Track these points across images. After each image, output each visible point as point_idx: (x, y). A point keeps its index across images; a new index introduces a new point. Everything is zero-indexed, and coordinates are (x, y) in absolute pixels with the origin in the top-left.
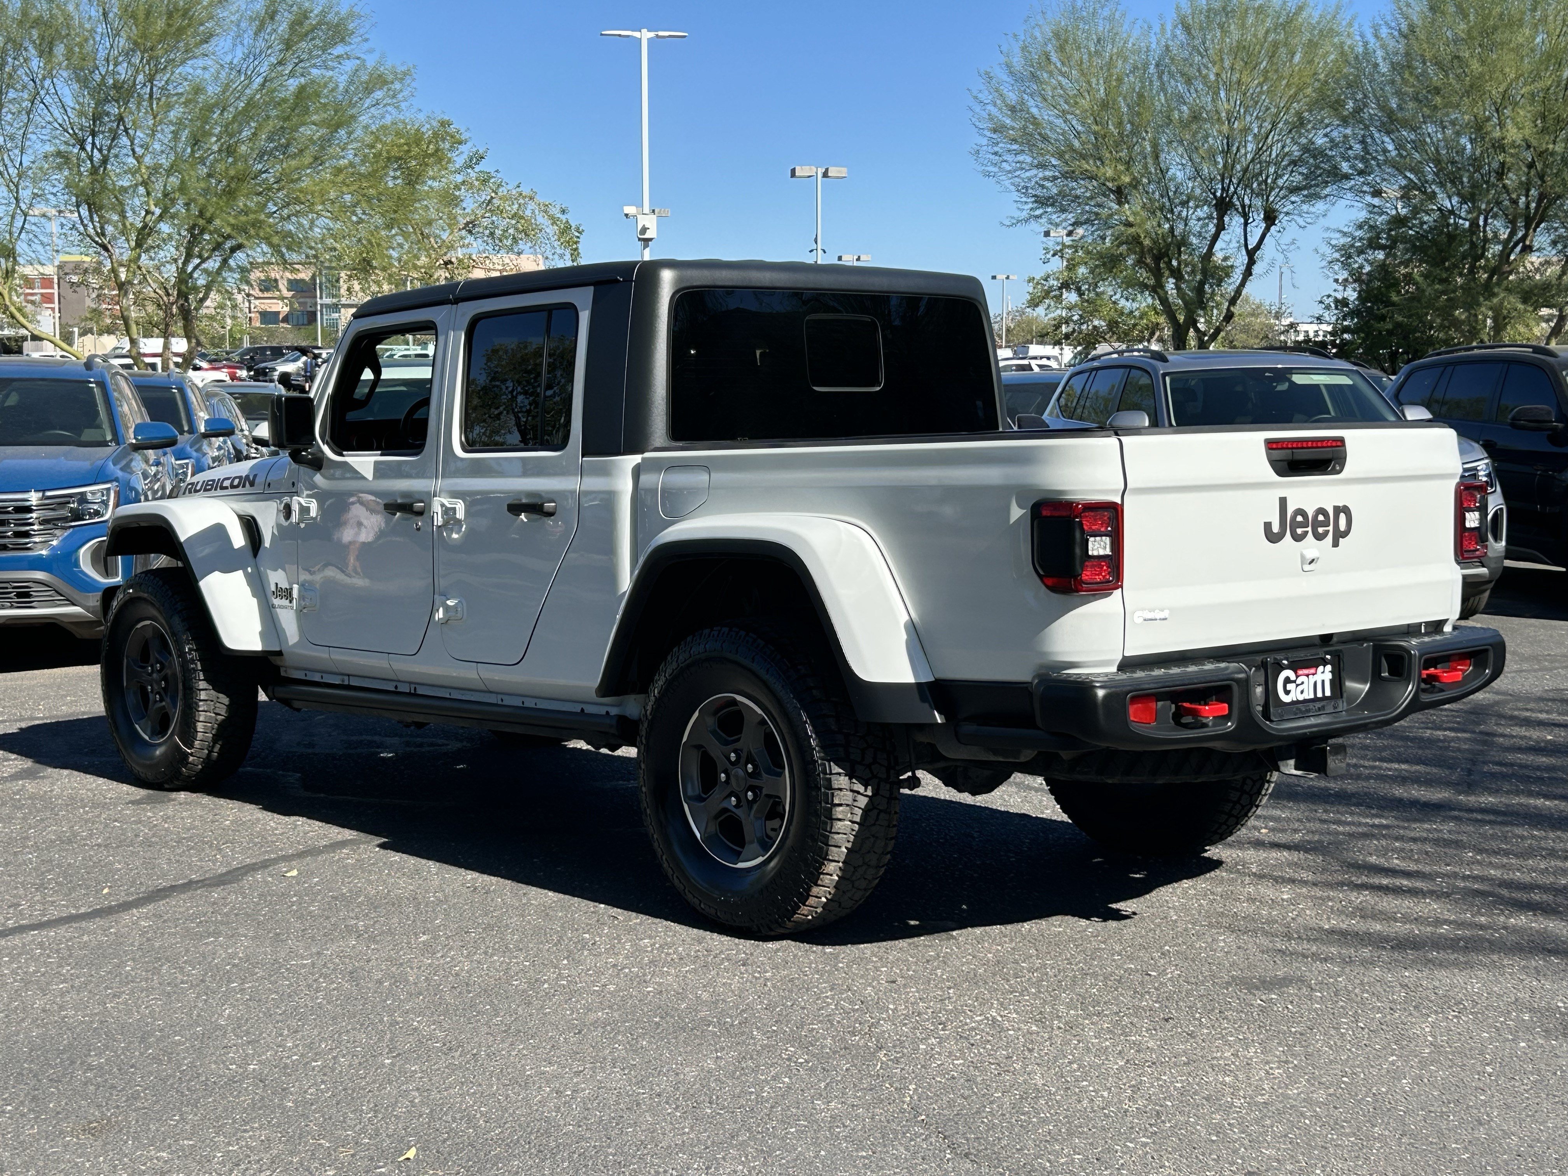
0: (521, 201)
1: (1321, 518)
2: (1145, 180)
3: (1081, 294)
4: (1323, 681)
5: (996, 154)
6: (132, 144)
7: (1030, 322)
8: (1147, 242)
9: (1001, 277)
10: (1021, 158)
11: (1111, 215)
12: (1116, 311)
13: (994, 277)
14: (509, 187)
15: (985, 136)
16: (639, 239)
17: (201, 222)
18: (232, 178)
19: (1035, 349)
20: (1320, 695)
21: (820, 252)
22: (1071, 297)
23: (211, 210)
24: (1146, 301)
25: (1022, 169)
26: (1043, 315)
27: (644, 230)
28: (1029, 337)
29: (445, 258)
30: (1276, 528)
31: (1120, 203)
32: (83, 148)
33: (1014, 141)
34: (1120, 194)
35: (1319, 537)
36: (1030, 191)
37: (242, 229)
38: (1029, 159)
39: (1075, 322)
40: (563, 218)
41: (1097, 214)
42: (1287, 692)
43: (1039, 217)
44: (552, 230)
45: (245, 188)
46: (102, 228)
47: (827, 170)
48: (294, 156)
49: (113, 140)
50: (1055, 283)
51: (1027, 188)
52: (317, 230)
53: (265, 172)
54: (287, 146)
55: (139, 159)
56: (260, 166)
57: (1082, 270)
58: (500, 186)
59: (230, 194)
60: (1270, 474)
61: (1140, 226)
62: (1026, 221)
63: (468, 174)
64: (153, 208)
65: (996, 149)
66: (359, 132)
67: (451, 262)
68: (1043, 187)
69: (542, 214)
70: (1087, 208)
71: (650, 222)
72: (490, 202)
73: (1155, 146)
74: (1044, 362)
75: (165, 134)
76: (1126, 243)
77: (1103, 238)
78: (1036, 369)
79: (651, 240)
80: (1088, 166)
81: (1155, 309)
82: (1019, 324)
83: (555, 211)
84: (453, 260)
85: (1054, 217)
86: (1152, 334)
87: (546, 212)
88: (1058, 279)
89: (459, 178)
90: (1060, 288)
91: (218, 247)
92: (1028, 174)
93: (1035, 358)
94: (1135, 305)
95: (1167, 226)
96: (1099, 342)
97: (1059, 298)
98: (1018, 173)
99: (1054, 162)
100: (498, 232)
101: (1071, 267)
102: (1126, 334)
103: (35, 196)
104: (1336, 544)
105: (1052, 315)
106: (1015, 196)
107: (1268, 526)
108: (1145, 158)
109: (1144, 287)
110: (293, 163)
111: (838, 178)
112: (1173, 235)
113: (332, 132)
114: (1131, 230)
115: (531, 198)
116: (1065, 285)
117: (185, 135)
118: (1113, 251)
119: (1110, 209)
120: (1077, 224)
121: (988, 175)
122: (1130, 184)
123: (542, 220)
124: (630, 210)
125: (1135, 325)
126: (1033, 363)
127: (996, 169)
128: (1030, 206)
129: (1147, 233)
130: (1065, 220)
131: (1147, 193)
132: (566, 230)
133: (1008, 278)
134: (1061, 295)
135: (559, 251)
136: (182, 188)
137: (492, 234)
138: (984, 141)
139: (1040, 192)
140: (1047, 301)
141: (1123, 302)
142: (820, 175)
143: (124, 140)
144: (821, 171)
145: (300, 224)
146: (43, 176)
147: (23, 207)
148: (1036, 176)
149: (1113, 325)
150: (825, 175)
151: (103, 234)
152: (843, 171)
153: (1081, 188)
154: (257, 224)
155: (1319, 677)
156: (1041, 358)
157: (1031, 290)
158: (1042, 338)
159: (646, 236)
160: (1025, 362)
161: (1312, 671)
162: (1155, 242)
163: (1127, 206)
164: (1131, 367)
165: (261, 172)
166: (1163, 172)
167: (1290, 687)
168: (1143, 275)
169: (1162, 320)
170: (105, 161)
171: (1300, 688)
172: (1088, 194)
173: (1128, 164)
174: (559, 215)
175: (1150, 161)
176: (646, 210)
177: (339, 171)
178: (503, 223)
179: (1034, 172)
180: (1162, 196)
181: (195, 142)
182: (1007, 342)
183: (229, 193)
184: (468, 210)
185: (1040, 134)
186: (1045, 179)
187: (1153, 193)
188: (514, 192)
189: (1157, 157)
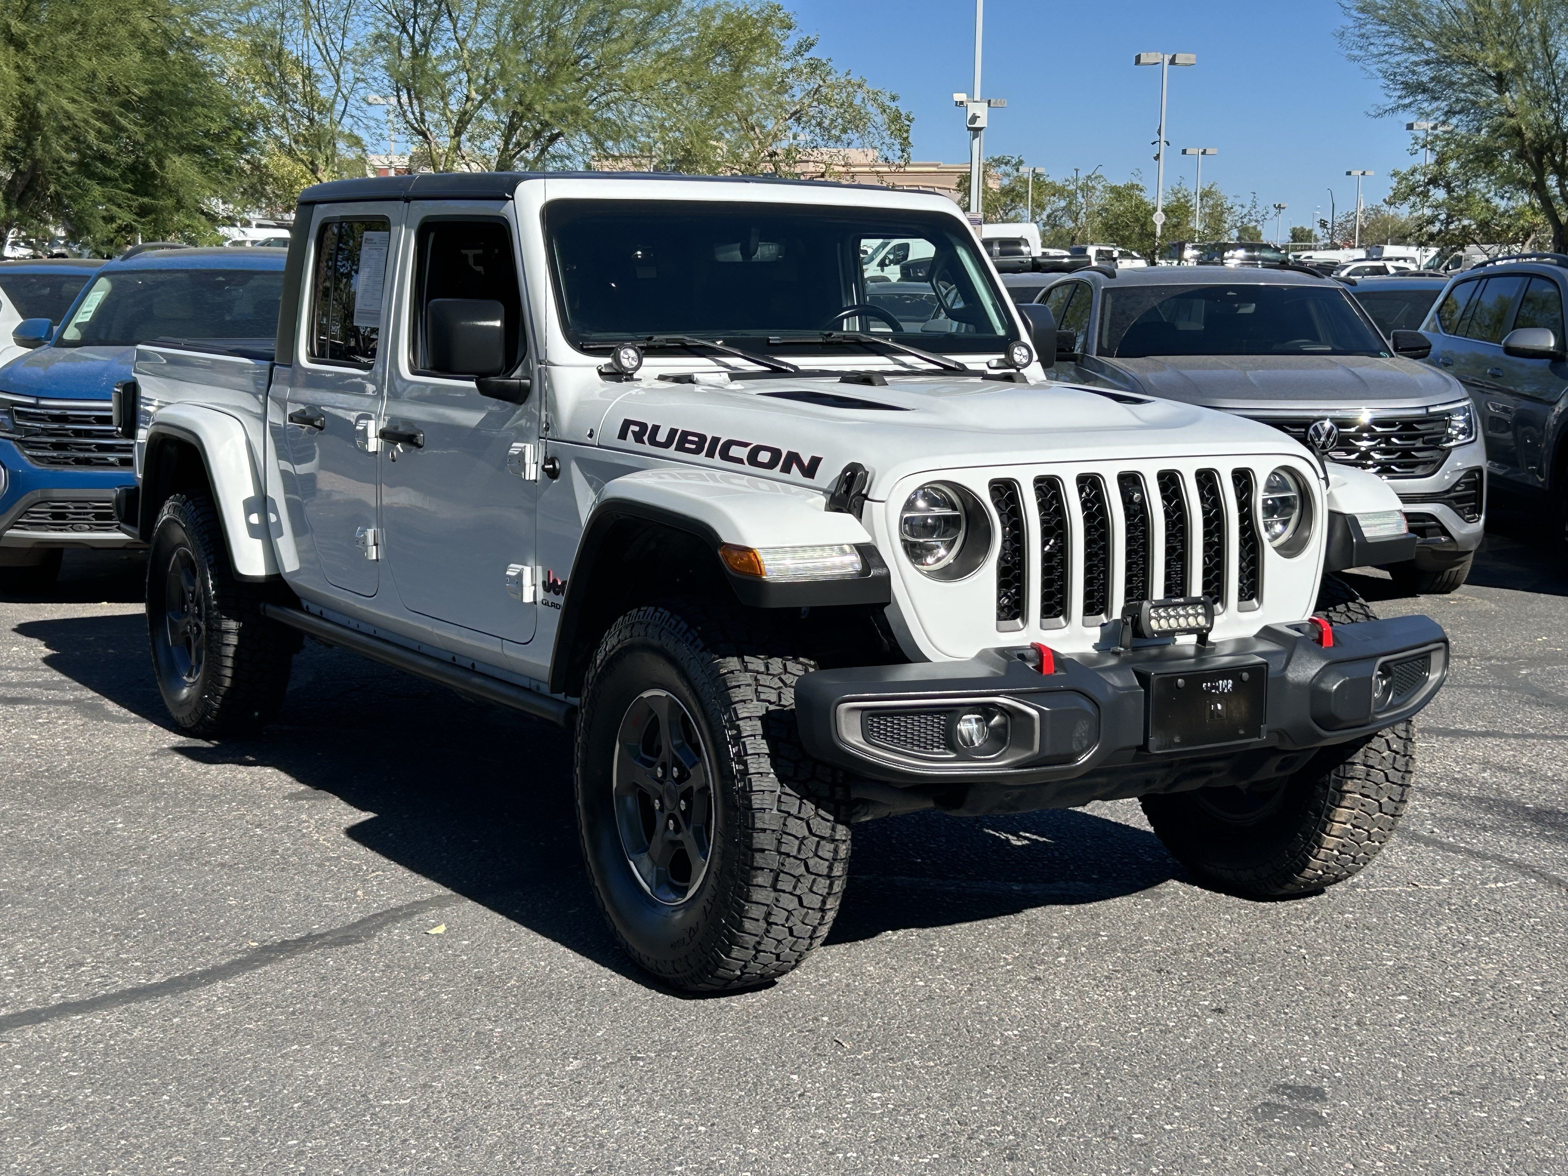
0: (850, 89)
2: (1530, 66)
3: (1450, 190)
5: (1362, 36)
6: (455, 27)
7: (1385, 222)
8: (1529, 135)
9: (1357, 173)
10: (1390, 41)
11: (1490, 105)
12: (1488, 209)
13: (1349, 173)
14: (838, 75)
15: (1352, 16)
16: (969, 129)
17: (520, 109)
18: (552, 63)
19: (1390, 250)
21: (1163, 144)
22: (1439, 194)
23: (530, 96)
24: (1523, 199)
25: (1390, 53)
26: (1403, 213)
27: (974, 118)
28: (1384, 237)
29: (770, 149)
31: (1501, 92)
32: (405, 30)
33: (1384, 21)
34: (1501, 82)
36: (1398, 78)
37: (560, 117)
38: (1399, 43)
39: (1442, 222)
40: (893, 105)
41: (1474, 103)
43: (1406, 106)
44: (880, 119)
45: (564, 74)
46: (422, 114)
47: (1174, 56)
48: (616, 40)
49: (434, 21)
50: (1422, 178)
51: (1395, 73)
52: (637, 118)
53: (587, 57)
54: (608, 30)
55: (462, 43)
56: (580, 51)
57: (1453, 165)
58: (829, 73)
59: (550, 80)
61: (1523, 118)
62: (1393, 110)
63: (796, 61)
64: (474, 94)
65: (1363, 31)
66: (681, 16)
67: (775, 154)
68: (1414, 73)
69: (871, 102)
70: (1462, 95)
71: (980, 110)
72: (817, 90)
73: (1544, 27)
74: (1401, 264)
75: (488, 18)
76: (1505, 135)
77: (1479, 130)
78: (1392, 271)
79: (981, 129)
80: (1467, 49)
81: (1533, 208)
82: (1373, 224)
83: (885, 99)
84: (778, 151)
85: (1425, 105)
86: (1527, 236)
87: (875, 100)
88: (1425, 174)
89: (788, 66)
90: (1428, 184)
91: (537, 135)
92: (1398, 58)
93: (1390, 259)
94: (1512, 203)
95: (1552, 117)
96: (1469, 244)
97: (1425, 195)
98: (1386, 57)
99: (1428, 44)
100: (827, 122)
101: (1441, 161)
102: (1499, 235)
103: (358, 80)
105: (1415, 214)
106: (1383, 82)
108: (1532, 41)
109: (1522, 184)
110: (614, 47)
111: (1186, 65)
112: (1559, 128)
113: (653, 16)
114: (1512, 121)
115: (860, 86)
116: (1434, 181)
117: (508, 19)
118: (1491, 143)
119: (1488, 96)
120: (1450, 113)
121: (1355, 59)
122: (1513, 71)
123: (872, 109)
124: (959, 97)
125: (1509, 227)
126: (1389, 265)
127: (1362, 53)
128: (1398, 93)
129: (1529, 125)
130: (1438, 109)
131: (1532, 80)
132: (896, 118)
133: (1364, 174)
134: (1428, 191)
135: (887, 140)
136: (502, 74)
137: (819, 124)
138: (1350, 23)
139: (1411, 79)
140: (1412, 198)
141: (1496, 201)
142: (1167, 62)
143: (446, 23)
144: (1168, 58)
145: (620, 112)
146: (367, 59)
147: (345, 91)
148: (1406, 61)
149: (1484, 225)
150: (1172, 62)
151: (423, 121)
152: (1192, 58)
153: (1458, 74)
154: (576, 112)
156: (1398, 259)
157: (1395, 185)
158: (1401, 239)
159: (976, 125)
160: (1380, 264)
162: (1538, 135)
163: (1507, 94)
164: (1532, 276)
165: (581, 57)
166: (1551, 58)
168: (1520, 169)
169: (1540, 219)
170: (426, 45)
172: (1465, 80)
173: (1512, 47)
174: (888, 103)
175: (1537, 46)
176: (977, 97)
177: (660, 55)
178: (831, 113)
179: (1405, 56)
180: (1548, 84)
181: (516, 26)
182: (1361, 241)
183: (548, 79)
184: (796, 99)
185: (1414, 15)
186: (1416, 64)
187: (1539, 79)
188: (843, 80)
189: (1545, 42)
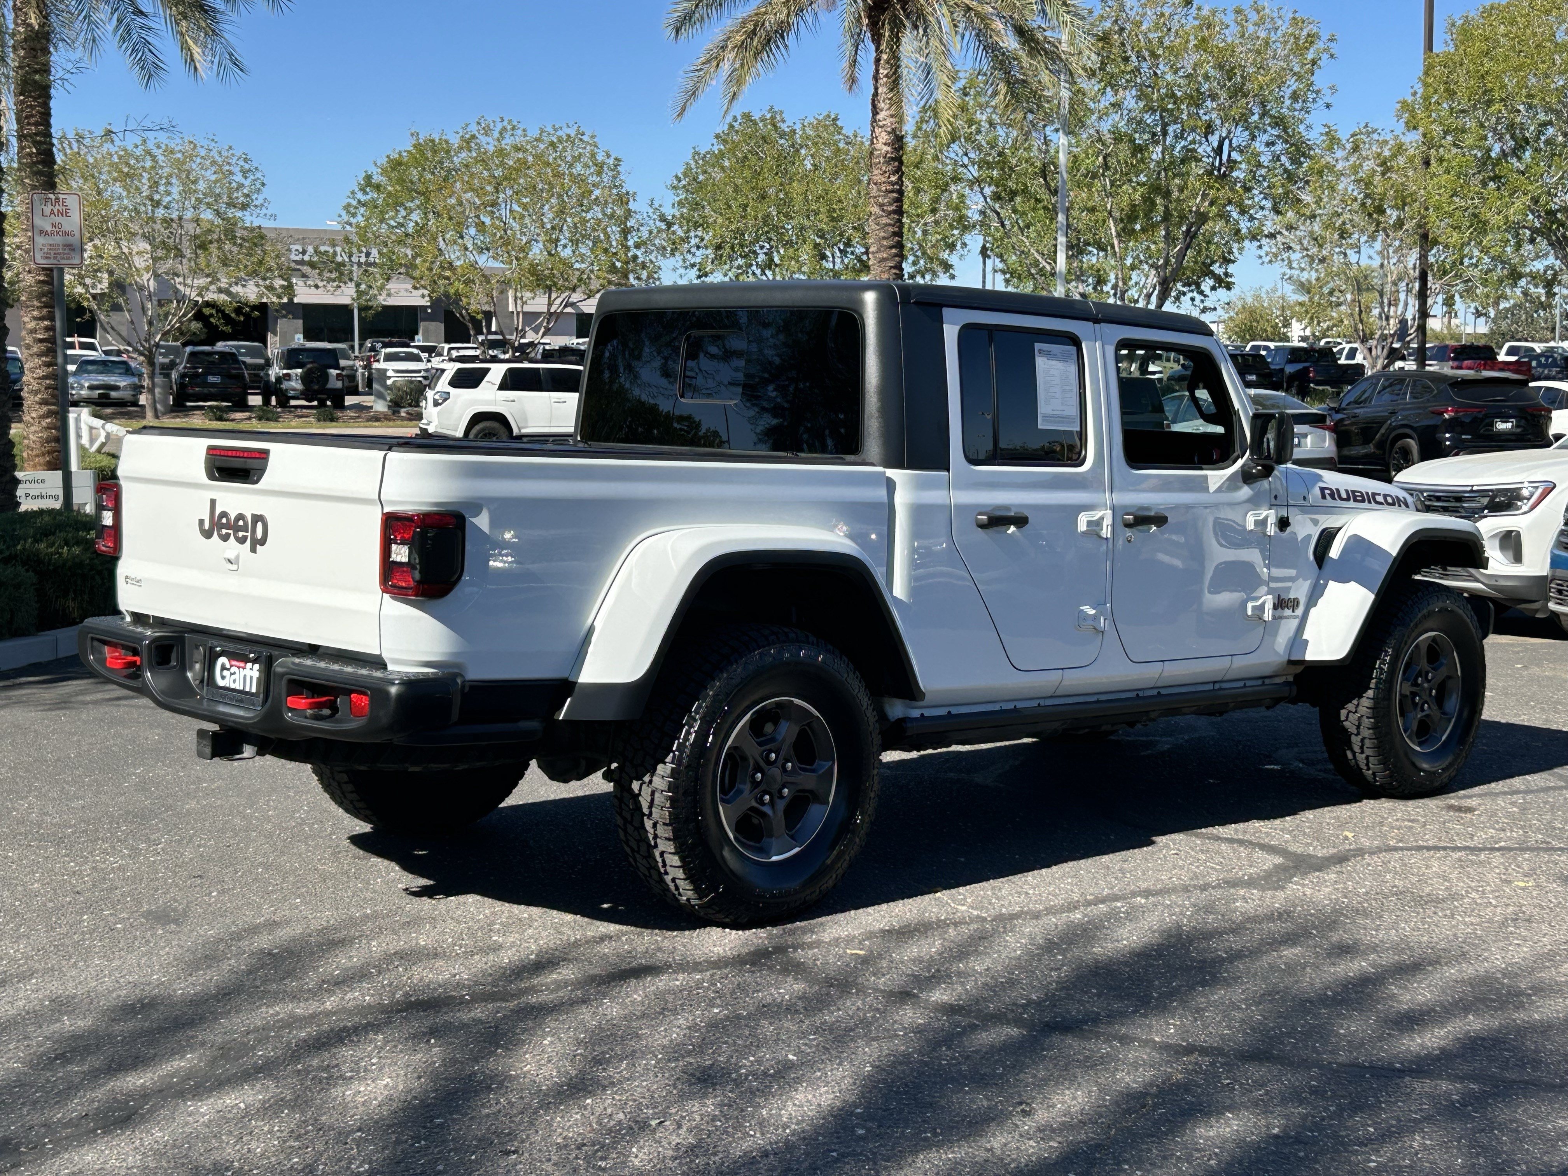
1: (241, 523)
4: (251, 677)
20: (247, 689)
30: (207, 526)
35: (241, 541)
42: (223, 678)
60: (201, 475)
104: (253, 550)
107: (201, 522)
155: (247, 672)
161: (242, 664)
167: (226, 673)
171: (233, 677)
